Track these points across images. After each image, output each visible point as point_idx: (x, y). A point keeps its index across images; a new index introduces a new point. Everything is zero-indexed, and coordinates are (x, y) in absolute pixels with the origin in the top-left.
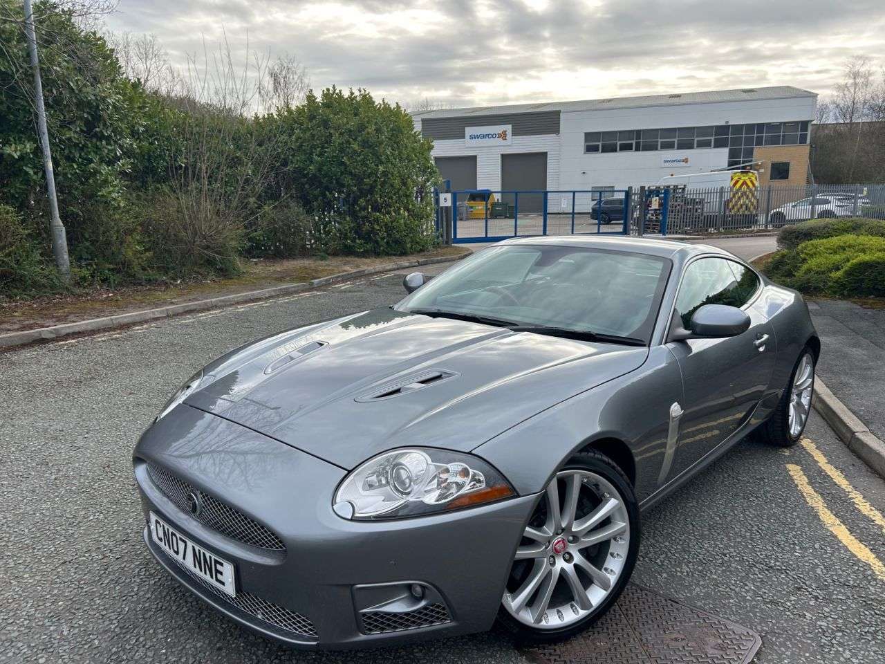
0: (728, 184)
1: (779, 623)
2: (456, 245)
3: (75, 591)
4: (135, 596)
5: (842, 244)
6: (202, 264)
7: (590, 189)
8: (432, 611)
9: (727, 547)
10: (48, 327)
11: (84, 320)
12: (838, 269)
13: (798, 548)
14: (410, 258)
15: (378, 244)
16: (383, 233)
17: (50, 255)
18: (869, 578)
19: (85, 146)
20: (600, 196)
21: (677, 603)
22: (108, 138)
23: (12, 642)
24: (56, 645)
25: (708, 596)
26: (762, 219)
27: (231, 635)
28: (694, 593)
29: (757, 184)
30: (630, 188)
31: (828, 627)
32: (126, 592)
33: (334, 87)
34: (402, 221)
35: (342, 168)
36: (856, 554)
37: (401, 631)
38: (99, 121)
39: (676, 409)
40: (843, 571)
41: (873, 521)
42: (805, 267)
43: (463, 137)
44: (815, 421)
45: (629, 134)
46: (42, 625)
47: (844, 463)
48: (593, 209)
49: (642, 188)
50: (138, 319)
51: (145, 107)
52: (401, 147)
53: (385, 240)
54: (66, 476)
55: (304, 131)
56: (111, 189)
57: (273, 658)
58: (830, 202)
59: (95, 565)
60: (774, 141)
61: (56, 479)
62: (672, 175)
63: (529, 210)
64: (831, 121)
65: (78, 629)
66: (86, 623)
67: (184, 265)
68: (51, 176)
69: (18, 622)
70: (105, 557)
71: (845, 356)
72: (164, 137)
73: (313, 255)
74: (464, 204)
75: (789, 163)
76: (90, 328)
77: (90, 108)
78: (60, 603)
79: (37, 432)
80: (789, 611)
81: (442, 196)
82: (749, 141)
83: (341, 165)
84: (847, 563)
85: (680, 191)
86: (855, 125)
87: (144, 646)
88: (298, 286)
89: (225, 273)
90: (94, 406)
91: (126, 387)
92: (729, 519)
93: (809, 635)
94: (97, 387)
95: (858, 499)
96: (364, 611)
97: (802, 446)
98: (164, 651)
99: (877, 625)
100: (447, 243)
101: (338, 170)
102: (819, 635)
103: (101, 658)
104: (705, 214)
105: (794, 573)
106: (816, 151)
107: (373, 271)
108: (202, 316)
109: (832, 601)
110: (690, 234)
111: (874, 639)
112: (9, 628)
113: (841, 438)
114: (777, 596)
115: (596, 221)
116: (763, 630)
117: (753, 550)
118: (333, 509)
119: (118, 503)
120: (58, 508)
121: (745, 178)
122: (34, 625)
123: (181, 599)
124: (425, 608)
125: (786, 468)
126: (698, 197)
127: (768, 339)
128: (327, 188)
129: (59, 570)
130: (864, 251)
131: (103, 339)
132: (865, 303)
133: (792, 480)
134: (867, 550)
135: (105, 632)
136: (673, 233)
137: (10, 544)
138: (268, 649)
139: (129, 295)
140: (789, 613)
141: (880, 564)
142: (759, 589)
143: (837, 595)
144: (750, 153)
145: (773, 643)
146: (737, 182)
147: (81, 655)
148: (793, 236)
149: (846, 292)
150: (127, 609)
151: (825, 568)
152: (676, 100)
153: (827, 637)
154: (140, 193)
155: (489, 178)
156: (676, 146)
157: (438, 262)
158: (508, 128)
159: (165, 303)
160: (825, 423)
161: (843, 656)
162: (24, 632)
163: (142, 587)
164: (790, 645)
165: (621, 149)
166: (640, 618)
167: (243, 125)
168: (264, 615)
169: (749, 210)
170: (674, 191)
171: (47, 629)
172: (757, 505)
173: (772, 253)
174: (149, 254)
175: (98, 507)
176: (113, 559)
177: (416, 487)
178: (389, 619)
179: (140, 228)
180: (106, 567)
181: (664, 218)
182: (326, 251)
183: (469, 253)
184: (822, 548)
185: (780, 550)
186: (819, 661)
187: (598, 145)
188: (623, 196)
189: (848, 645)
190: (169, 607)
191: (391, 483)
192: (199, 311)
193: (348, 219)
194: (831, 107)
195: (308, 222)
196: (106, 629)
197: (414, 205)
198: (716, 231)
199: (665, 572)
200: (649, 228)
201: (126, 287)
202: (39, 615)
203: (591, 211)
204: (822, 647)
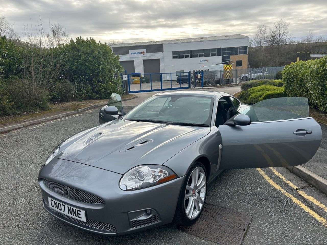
0: (223, 69)
1: (256, 211)
2: (130, 94)
3: (18, 229)
4: (41, 228)
5: (261, 89)
6: (34, 106)
7: (176, 72)
8: (154, 218)
9: (238, 190)
12: (261, 97)
15: (101, 95)
16: (103, 91)
18: (281, 194)
20: (180, 74)
21: (225, 208)
25: (234, 205)
26: (234, 80)
27: (80, 236)
28: (230, 205)
29: (232, 68)
30: (190, 71)
31: (270, 210)
32: (37, 227)
33: (80, 37)
34: (110, 86)
35: (86, 67)
36: (276, 188)
37: (144, 226)
39: (221, 146)
40: (273, 193)
41: (280, 177)
42: (250, 97)
43: (129, 54)
45: (188, 52)
48: (177, 79)
49: (194, 71)
50: (12, 128)
51: (7, 46)
52: (108, 59)
53: (104, 93)
55: (70, 53)
57: (97, 242)
59: (22, 219)
60: (236, 53)
62: (204, 66)
63: (155, 80)
64: (254, 46)
66: (25, 239)
67: (27, 107)
70: (25, 216)
72: (15, 57)
73: (77, 100)
74: (131, 78)
75: (241, 61)
78: (13, 234)
80: (258, 207)
81: (124, 76)
82: (228, 53)
84: (274, 191)
85: (207, 71)
86: (261, 47)
87: (49, 244)
88: (73, 112)
89: (43, 109)
90: (4, 163)
91: (15, 155)
92: (237, 181)
93: (265, 213)
96: (132, 220)
99: (285, 208)
100: (127, 93)
101: (84, 68)
102: (268, 213)
104: (216, 79)
105: (259, 195)
106: (250, 56)
108: (38, 126)
109: (271, 202)
110: (211, 87)
111: (284, 212)
114: (254, 203)
115: (179, 83)
116: (252, 213)
117: (246, 190)
118: (120, 188)
119: (24, 197)
121: (228, 66)
122: (5, 242)
123: (58, 227)
124: (152, 217)
126: (213, 74)
129: (9, 222)
130: (268, 90)
132: (270, 108)
134: (279, 186)
136: (206, 87)
139: (6, 119)
141: (283, 190)
142: (249, 201)
143: (272, 200)
144: (228, 58)
145: (255, 217)
146: (225, 68)
148: (246, 86)
150: (39, 232)
151: (267, 193)
153: (271, 213)
154: (6, 79)
155: (139, 69)
156: (204, 56)
158: (145, 50)
159: (22, 122)
161: (276, 218)
163: (43, 224)
164: (260, 217)
165: (185, 57)
166: (215, 214)
167: (45, 51)
168: (97, 227)
169: (230, 77)
170: (205, 71)
171: (11, 243)
172: (245, 176)
173: (240, 92)
174: (13, 103)
175: (17, 199)
176: (29, 216)
177: (146, 178)
178: (140, 222)
179: (8, 93)
180: (27, 219)
181: (202, 81)
182: (81, 98)
183: (136, 97)
184: (266, 187)
185: (253, 189)
186: (269, 221)
187: (177, 56)
188: (188, 74)
189: (277, 215)
190: (55, 230)
191: (137, 178)
192: (36, 124)
193: (89, 86)
194: (254, 41)
195: (73, 87)
196: (34, 240)
197: (114, 80)
198: (220, 85)
199: (220, 199)
200: (197, 85)
201: (4, 116)
202: (7, 238)
203: (176, 79)
204: (270, 216)
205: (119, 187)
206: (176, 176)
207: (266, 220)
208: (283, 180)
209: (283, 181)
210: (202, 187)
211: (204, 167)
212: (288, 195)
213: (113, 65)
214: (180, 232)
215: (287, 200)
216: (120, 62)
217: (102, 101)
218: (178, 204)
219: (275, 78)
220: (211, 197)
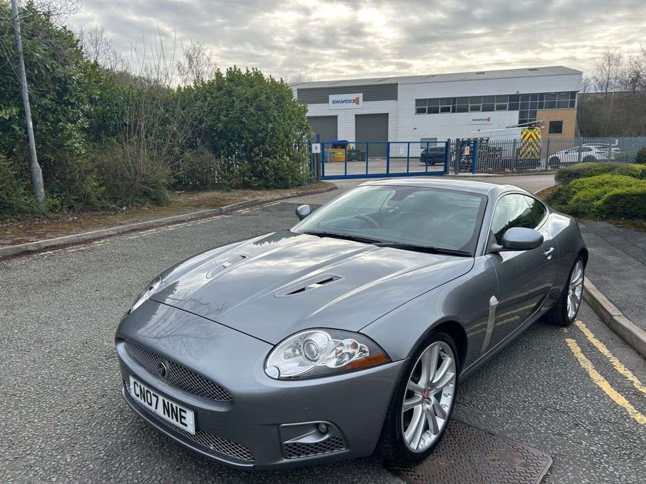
0: (519, 137)
1: (563, 448)
2: (324, 181)
3: (73, 431)
4: (115, 434)
5: (601, 181)
6: (141, 195)
7: (420, 141)
8: (333, 442)
9: (527, 396)
10: (32, 242)
11: (58, 237)
12: (598, 199)
13: (575, 397)
14: (291, 190)
15: (268, 180)
16: (271, 173)
17: (31, 189)
18: (625, 417)
19: (56, 110)
20: (427, 145)
21: (494, 435)
22: (73, 105)
23: (31, 467)
24: (63, 468)
25: (514, 430)
26: (543, 162)
27: (185, 460)
28: (505, 428)
29: (540, 137)
30: (449, 140)
31: (597, 451)
32: (108, 431)
33: (235, 67)
34: (285, 164)
35: (242, 125)
36: (616, 401)
37: (311, 456)
38: (67, 92)
39: (493, 301)
40: (607, 412)
41: (626, 378)
42: (575, 197)
43: (328, 102)
44: (585, 309)
45: (443, 100)
46: (51, 455)
47: (606, 337)
48: (422, 155)
49: (458, 140)
50: (97, 236)
51: (101, 82)
52: (284, 111)
53: (273, 178)
54: (56, 350)
55: (214, 98)
56: (74, 140)
58: (592, 150)
59: (85, 413)
60: (552, 106)
61: (49, 352)
62: (479, 131)
63: (376, 155)
64: (592, 91)
65: (77, 458)
66: (83, 453)
67: (128, 196)
68: (31, 132)
69: (34, 453)
70: (91, 407)
71: (604, 262)
72: (114, 104)
73: (221, 189)
74: (329, 150)
75: (562, 122)
76: (62, 242)
77: (60, 83)
78: (62, 440)
79: (32, 318)
80: (571, 440)
81: (314, 146)
82: (534, 106)
83: (241, 123)
84: (609, 407)
85: (485, 142)
86: (609, 94)
87: (125, 468)
88: (211, 212)
89: (157, 202)
90: (71, 300)
91: (93, 286)
92: (527, 377)
93: (585, 456)
94: (72, 285)
95: (616, 362)
96: (286, 442)
97: (576, 325)
98: (139, 472)
99: (631, 449)
100: (317, 179)
101: (239, 127)
102: (592, 456)
103: (96, 477)
104: (503, 159)
105: (573, 414)
106: (581, 112)
107: (265, 200)
108: (143, 234)
109: (600, 433)
110: (492, 174)
111: (629, 458)
112: (27, 457)
113: (603, 320)
114: (562, 430)
115: (424, 164)
116: (553, 453)
117: (544, 399)
118: (265, 372)
119: (96, 369)
120: (53, 373)
121: (531, 133)
122: (45, 455)
123: (148, 436)
124: (328, 440)
125: (565, 342)
126: (497, 147)
127: (553, 251)
128: (231, 140)
129: (59, 416)
130: (616, 186)
131: (73, 251)
132: (617, 224)
133: (570, 350)
134: (623, 398)
135: (97, 459)
136: (480, 173)
137: (22, 399)
138: (212, 469)
139: (89, 218)
140: (570, 442)
141: (632, 407)
142: (550, 425)
143: (603, 429)
144: (534, 114)
145: (560, 462)
146: (525, 136)
147: (82, 475)
148: (567, 175)
149: (604, 216)
150: (110, 443)
151: (595, 410)
152: (482, 76)
153: (597, 457)
154: (95, 144)
155: (347, 132)
156: (481, 109)
157: (312, 193)
158: (360, 96)
159: (115, 224)
160: (592, 309)
161: (608, 470)
162: (39, 460)
163: (120, 427)
164: (572, 463)
165: (441, 111)
166: (469, 446)
168: (215, 447)
169: (534, 156)
170: (481, 142)
171: (55, 458)
172: (546, 367)
173: (552, 187)
174: (103, 188)
175: (82, 372)
176: (97, 408)
177: (321, 356)
178: (304, 448)
179: (96, 170)
180: (92, 414)
181: (474, 161)
182: (230, 186)
183: (335, 188)
184: (592, 397)
185: (563, 398)
186: (592, 474)
187: (425, 109)
188: (443, 145)
189: (612, 463)
190: (140, 442)
191: (303, 354)
192: (141, 230)
193: (246, 162)
194: (592, 81)
195: (217, 165)
196: (97, 457)
197: (294, 152)
198: (510, 171)
199: (485, 414)
200: (462, 169)
201: (87, 212)
202: (49, 448)
203: (420, 156)
204: (594, 464)
205: (264, 369)
206: (387, 359)
207: (585, 471)
208: (634, 384)
209: (633, 388)
210: (447, 385)
211: (453, 343)
212: (641, 420)
213: (294, 124)
214: (390, 475)
215: (638, 430)
216: (308, 118)
217: (268, 193)
218: (386, 421)
219: (635, 161)
220: (466, 407)
